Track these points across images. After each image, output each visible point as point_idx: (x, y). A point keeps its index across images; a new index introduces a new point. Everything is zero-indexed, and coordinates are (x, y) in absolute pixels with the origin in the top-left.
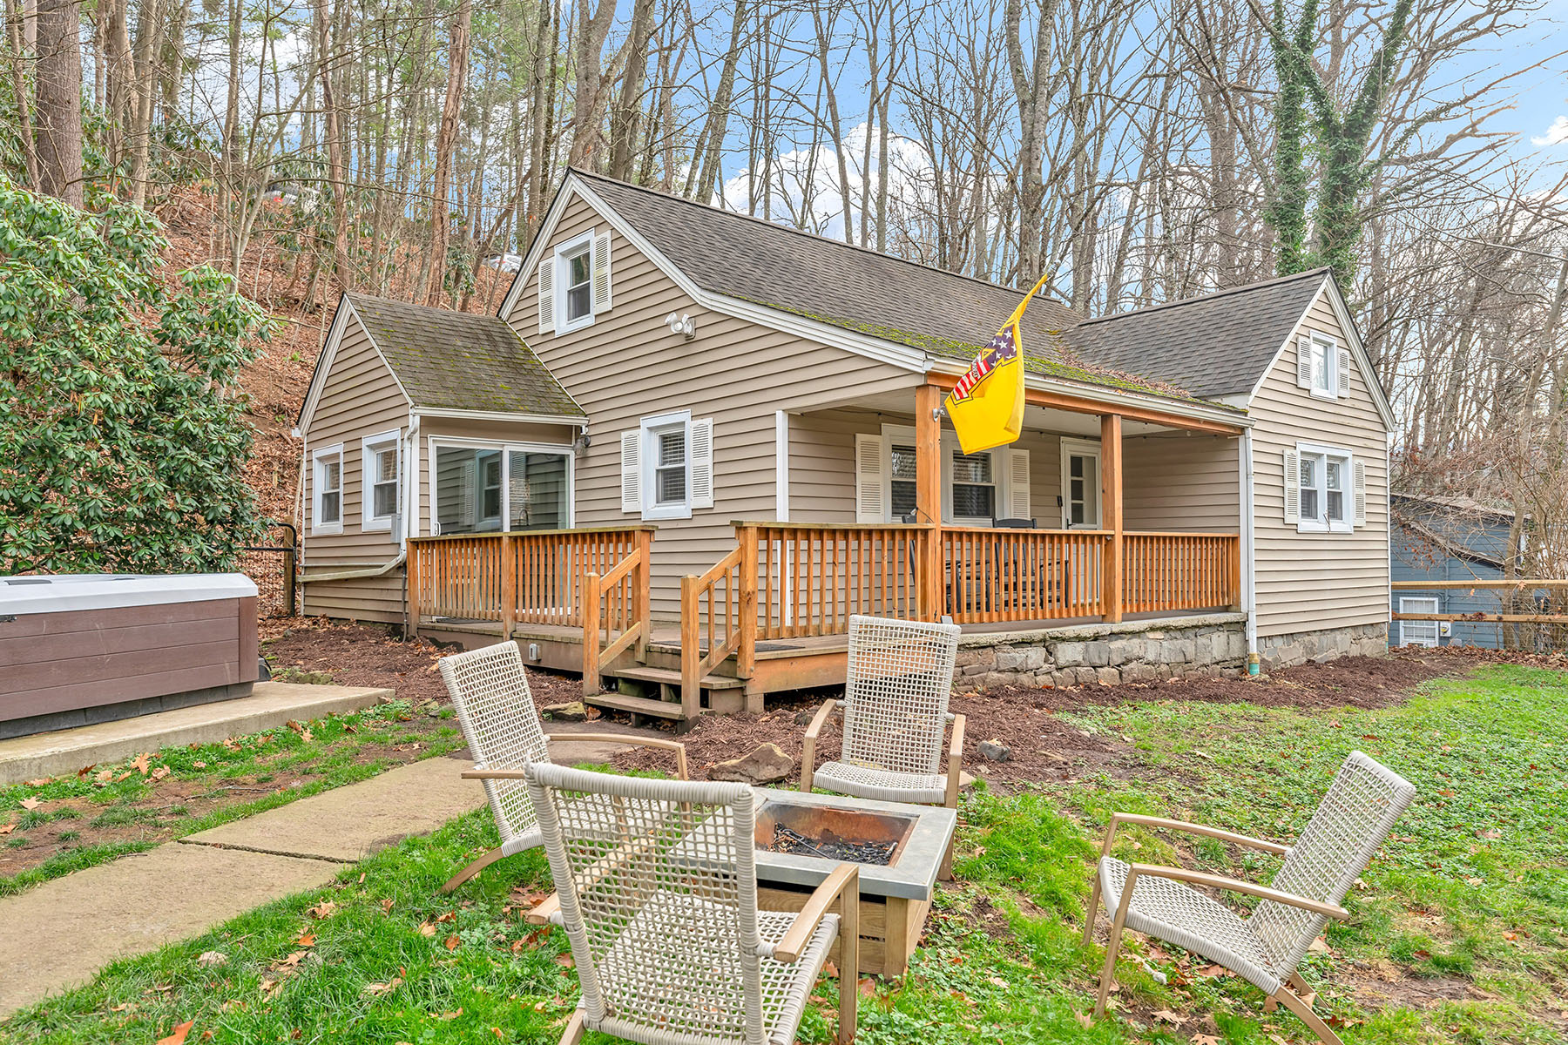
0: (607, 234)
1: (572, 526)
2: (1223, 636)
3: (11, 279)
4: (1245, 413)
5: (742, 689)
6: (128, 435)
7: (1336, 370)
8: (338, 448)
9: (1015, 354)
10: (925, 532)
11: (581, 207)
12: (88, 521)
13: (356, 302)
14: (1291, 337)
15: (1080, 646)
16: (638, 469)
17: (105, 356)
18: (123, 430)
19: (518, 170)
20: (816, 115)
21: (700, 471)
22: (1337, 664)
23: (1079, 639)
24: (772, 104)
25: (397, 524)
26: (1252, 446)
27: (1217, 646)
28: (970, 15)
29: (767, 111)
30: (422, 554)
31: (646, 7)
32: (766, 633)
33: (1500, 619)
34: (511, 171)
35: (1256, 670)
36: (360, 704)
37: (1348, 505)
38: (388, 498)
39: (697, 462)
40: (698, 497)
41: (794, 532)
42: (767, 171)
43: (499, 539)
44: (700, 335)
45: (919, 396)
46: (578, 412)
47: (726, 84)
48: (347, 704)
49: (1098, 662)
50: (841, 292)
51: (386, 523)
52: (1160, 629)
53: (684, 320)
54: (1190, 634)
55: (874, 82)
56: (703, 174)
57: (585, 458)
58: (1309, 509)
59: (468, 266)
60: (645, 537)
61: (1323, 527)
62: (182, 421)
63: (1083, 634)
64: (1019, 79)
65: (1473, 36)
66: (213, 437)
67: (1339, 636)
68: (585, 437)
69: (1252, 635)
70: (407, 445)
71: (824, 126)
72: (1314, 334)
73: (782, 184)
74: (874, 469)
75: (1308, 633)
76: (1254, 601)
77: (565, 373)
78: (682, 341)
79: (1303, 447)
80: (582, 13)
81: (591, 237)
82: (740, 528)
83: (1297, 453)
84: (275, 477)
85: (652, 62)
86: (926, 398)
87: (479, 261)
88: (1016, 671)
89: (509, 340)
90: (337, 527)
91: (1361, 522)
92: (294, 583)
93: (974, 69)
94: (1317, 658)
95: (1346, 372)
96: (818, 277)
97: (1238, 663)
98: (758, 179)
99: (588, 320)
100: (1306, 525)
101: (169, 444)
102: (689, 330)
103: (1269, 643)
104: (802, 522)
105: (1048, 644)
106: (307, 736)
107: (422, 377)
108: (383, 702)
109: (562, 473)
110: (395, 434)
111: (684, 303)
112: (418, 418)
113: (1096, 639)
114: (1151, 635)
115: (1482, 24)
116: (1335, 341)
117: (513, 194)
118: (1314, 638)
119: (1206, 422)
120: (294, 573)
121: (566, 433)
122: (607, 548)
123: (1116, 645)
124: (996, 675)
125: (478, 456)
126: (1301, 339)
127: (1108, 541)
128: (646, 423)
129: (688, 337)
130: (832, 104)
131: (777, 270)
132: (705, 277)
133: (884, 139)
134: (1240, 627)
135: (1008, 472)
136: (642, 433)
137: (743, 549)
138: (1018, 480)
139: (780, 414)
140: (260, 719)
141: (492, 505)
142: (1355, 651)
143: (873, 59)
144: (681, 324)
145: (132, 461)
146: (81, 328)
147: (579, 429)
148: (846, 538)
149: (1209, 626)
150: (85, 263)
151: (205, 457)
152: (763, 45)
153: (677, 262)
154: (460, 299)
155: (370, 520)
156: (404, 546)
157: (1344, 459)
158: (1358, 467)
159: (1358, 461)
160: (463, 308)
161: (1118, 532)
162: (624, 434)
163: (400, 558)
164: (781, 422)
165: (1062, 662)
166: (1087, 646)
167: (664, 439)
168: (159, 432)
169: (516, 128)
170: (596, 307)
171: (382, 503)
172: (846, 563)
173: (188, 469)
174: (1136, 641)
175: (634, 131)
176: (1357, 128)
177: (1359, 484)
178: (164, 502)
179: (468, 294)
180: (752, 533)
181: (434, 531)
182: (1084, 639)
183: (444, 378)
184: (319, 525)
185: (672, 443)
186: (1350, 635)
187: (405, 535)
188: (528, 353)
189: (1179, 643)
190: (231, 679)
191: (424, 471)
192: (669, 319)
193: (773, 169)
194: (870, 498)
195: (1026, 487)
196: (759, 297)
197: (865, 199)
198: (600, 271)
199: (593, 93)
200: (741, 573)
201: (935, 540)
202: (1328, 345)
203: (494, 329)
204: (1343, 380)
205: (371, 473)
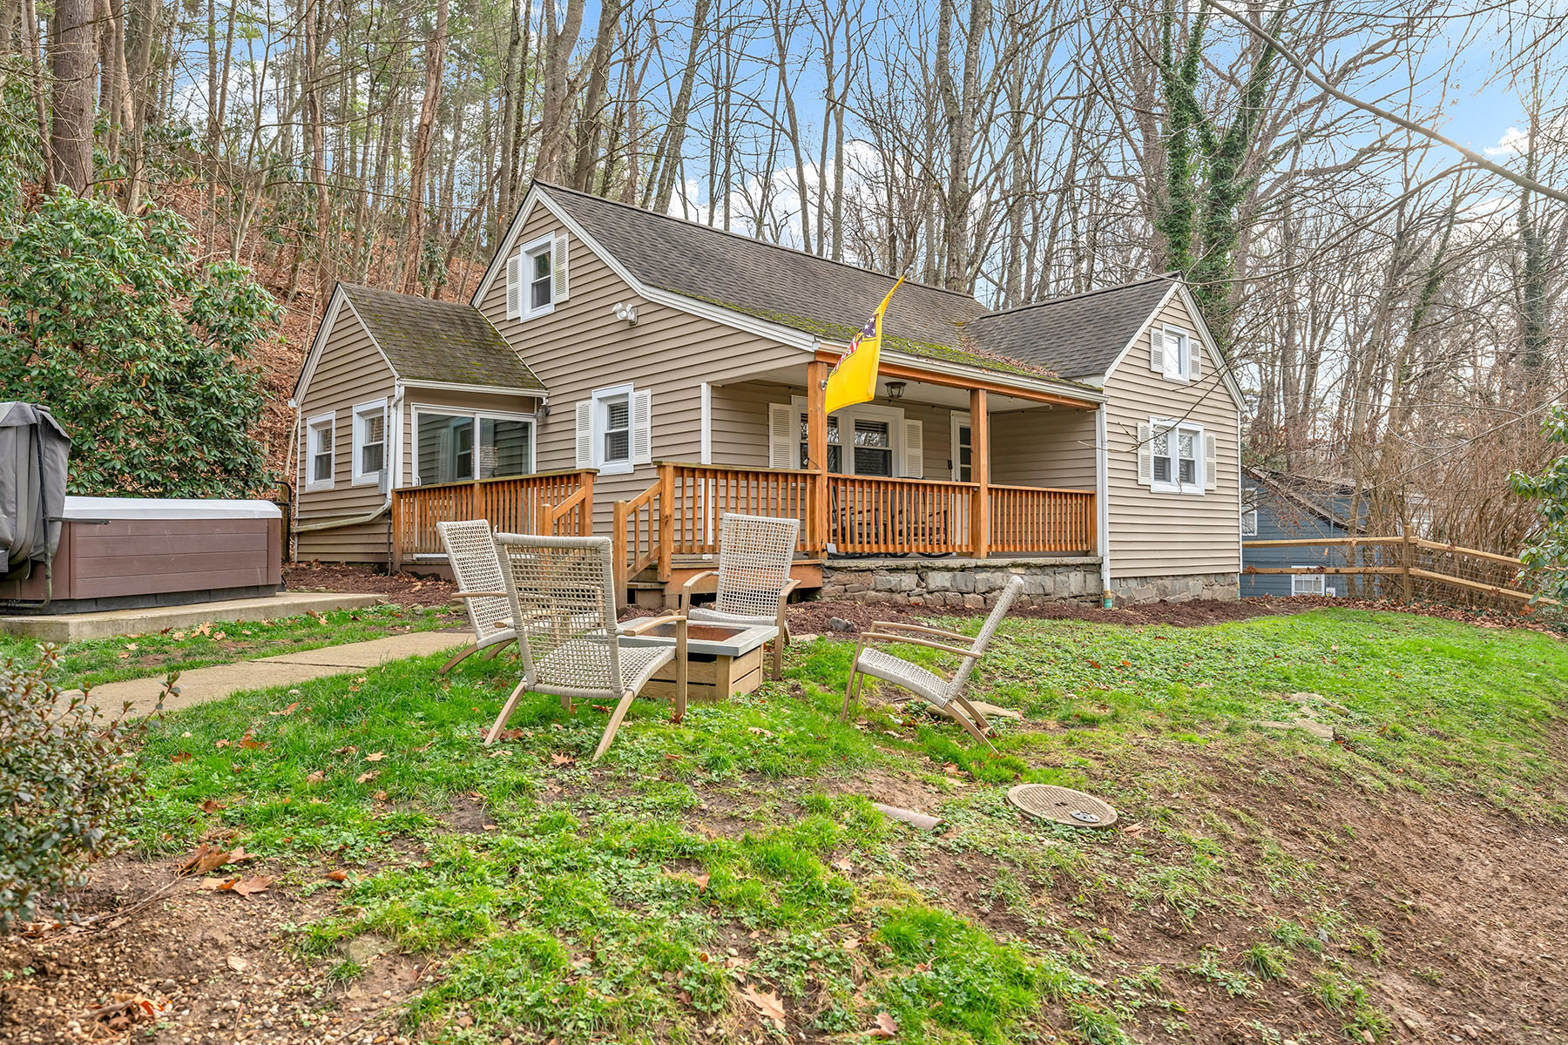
0: (566, 237)
1: (534, 472)
2: (1080, 574)
3: (77, 270)
4: (1101, 391)
5: (661, 590)
6: (164, 397)
7: (1188, 357)
8: (332, 415)
9: (874, 335)
10: (814, 477)
11: (544, 213)
12: (133, 467)
13: (348, 291)
14: (1143, 329)
15: (948, 575)
16: (591, 433)
17: (152, 333)
18: (161, 394)
19: (490, 166)
20: (773, 118)
21: (641, 433)
22: (1188, 604)
23: (948, 569)
24: (732, 109)
25: (383, 479)
26: (1106, 418)
27: (1074, 582)
28: (923, 28)
29: (727, 115)
30: (405, 503)
31: (607, 30)
32: (681, 548)
33: (1337, 571)
34: (482, 167)
35: (1109, 605)
36: (363, 604)
37: (1200, 471)
38: (375, 458)
39: (639, 427)
40: (639, 453)
41: (715, 473)
42: (727, 170)
43: (472, 486)
44: (642, 321)
45: (811, 370)
46: (540, 386)
47: (685, 94)
48: (352, 602)
49: (965, 589)
50: (767, 287)
51: (373, 477)
52: (1022, 565)
53: (628, 308)
54: (1050, 571)
55: (830, 89)
56: (663, 176)
57: (546, 425)
58: (1162, 468)
59: (441, 258)
60: (589, 479)
61: (1176, 489)
62: (209, 387)
63: (951, 566)
64: (948, 97)
65: (1379, 59)
66: (234, 400)
67: (1191, 582)
68: (546, 407)
69: (1107, 575)
70: (393, 410)
71: (782, 129)
72: (1166, 327)
73: (743, 184)
74: (784, 432)
75: (1161, 577)
76: (1108, 548)
77: (529, 355)
78: (626, 326)
79: (1155, 421)
80: (549, 30)
81: (552, 238)
82: (661, 467)
83: (1151, 425)
84: (267, 445)
85: (615, 72)
86: (815, 373)
87: (450, 254)
88: (891, 591)
89: (481, 325)
90: (329, 484)
91: (1212, 486)
92: (289, 533)
93: (925, 78)
94: (1169, 599)
95: (1198, 359)
96: (747, 275)
97: (1094, 598)
98: (718, 178)
99: (548, 309)
100: (1159, 486)
101: (198, 405)
102: (632, 317)
103: (1124, 584)
104: (726, 462)
105: (921, 573)
106: (323, 621)
107: (406, 354)
108: (378, 603)
109: (525, 438)
110: (381, 402)
111: (629, 295)
112: (403, 388)
113: (963, 570)
114: (1013, 570)
115: (1387, 48)
116: (1187, 333)
117: (484, 188)
118: (1167, 582)
119: (1064, 398)
120: (289, 525)
121: (529, 404)
122: (559, 492)
123: (981, 576)
124: (874, 593)
125: (453, 424)
126: (1154, 331)
127: (975, 491)
128: (596, 394)
129: (632, 323)
130: (790, 108)
131: (711, 267)
132: (648, 274)
133: (839, 142)
134: (1097, 567)
135: (903, 438)
136: (593, 403)
137: (662, 483)
138: (912, 445)
139: (704, 386)
140: (287, 607)
141: (465, 466)
142: (1207, 595)
143: (829, 66)
144: (625, 312)
145: (169, 419)
146: (133, 310)
147: (540, 400)
148: (747, 478)
149: (1067, 566)
150: (135, 258)
151: (228, 417)
152: (723, 55)
153: (623, 261)
154: (433, 289)
155: (359, 476)
156: (389, 496)
157: (1197, 433)
158: (1209, 440)
159: (1209, 434)
160: (436, 296)
162: (578, 404)
163: (386, 506)
164: (705, 392)
165: (932, 586)
166: (954, 576)
167: (612, 408)
168: (190, 395)
169: (488, 126)
170: (555, 298)
171: (370, 462)
172: (747, 498)
173: (214, 426)
174: (999, 574)
176: (1231, 149)
177: (1210, 454)
178: (194, 453)
179: (440, 284)
180: (670, 471)
181: (415, 482)
182: (953, 569)
183: (424, 356)
184: (311, 482)
185: (618, 412)
186: (1201, 582)
187: (390, 487)
188: (497, 336)
189: (1039, 579)
190: (260, 580)
191: (407, 434)
192: (615, 308)
193: (734, 169)
194: (782, 456)
195: (919, 452)
196: (691, 292)
197: (821, 197)
198: (559, 267)
199: (559, 103)
200: (661, 500)
201: (822, 483)
202: (1181, 337)
203: (467, 316)
204: (1195, 365)
205: (360, 436)
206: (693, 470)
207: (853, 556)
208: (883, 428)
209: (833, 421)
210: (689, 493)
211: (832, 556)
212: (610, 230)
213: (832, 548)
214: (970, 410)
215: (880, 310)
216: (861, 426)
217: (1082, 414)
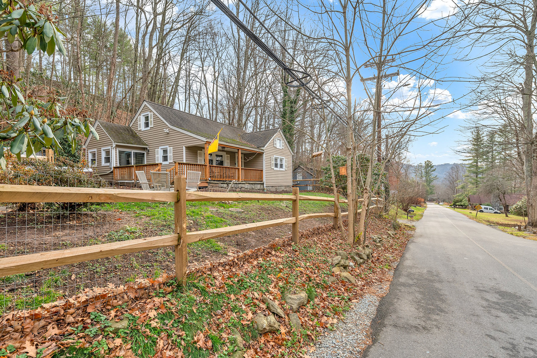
0: (152, 113)
1: (146, 163)
2: (260, 185)
4: (264, 150)
7: (282, 144)
8: (95, 150)
9: (217, 138)
10: (206, 165)
11: (147, 107)
14: (272, 138)
16: (159, 156)
20: (201, 80)
21: (171, 156)
25: (110, 164)
26: (265, 156)
27: (258, 186)
30: (116, 170)
35: (266, 191)
37: (284, 166)
38: (108, 160)
39: (170, 155)
40: (170, 160)
41: (186, 164)
42: (189, 93)
43: (132, 166)
44: (170, 133)
46: (147, 145)
49: (237, 187)
51: (108, 164)
52: (248, 183)
54: (254, 184)
55: (214, 75)
57: (148, 154)
58: (276, 165)
60: (160, 165)
61: (279, 170)
67: (282, 187)
68: (148, 150)
69: (265, 186)
70: (112, 149)
71: (203, 83)
72: (277, 138)
73: (193, 96)
74: (201, 157)
76: (265, 180)
77: (144, 138)
78: (167, 134)
79: (275, 156)
81: (149, 113)
82: (175, 163)
86: (206, 145)
88: (222, 187)
89: (132, 131)
91: (286, 169)
97: (262, 189)
99: (148, 128)
100: (276, 169)
102: (168, 132)
103: (268, 187)
104: (188, 162)
105: (228, 184)
107: (115, 137)
109: (144, 156)
110: (110, 148)
111: (167, 127)
112: (115, 145)
113: (236, 184)
114: (246, 184)
118: (277, 187)
121: (144, 149)
122: (153, 168)
123: (240, 185)
124: (218, 187)
125: (125, 153)
126: (275, 139)
127: (239, 169)
128: (160, 147)
130: (205, 78)
132: (171, 123)
134: (263, 184)
135: (226, 158)
136: (159, 149)
137: (176, 166)
138: (227, 160)
142: (285, 190)
143: (214, 69)
144: (167, 131)
147: (147, 148)
149: (257, 183)
153: (166, 120)
155: (103, 163)
156: (112, 168)
157: (283, 159)
158: (286, 160)
161: (240, 168)
162: (156, 150)
163: (111, 170)
164: (184, 148)
167: (164, 150)
170: (150, 126)
171: (106, 161)
174: (243, 185)
175: (157, 86)
177: (286, 163)
180: (177, 164)
181: (119, 165)
183: (119, 138)
185: (165, 151)
186: (284, 187)
187: (112, 166)
188: (136, 133)
189: (251, 186)
192: (164, 130)
193: (191, 92)
194: (200, 161)
195: (229, 161)
196: (181, 127)
197: (213, 101)
198: (151, 120)
199: (146, 75)
200: (175, 170)
201: (208, 167)
202: (280, 140)
203: (128, 129)
204: (283, 146)
205: (103, 155)
206: (182, 164)
207: (214, 181)
208: (222, 156)
209: (211, 154)
210: (181, 168)
211: (209, 181)
212: (162, 112)
213: (210, 179)
214: (238, 153)
215: (218, 134)
216: (217, 156)
217: (260, 155)
